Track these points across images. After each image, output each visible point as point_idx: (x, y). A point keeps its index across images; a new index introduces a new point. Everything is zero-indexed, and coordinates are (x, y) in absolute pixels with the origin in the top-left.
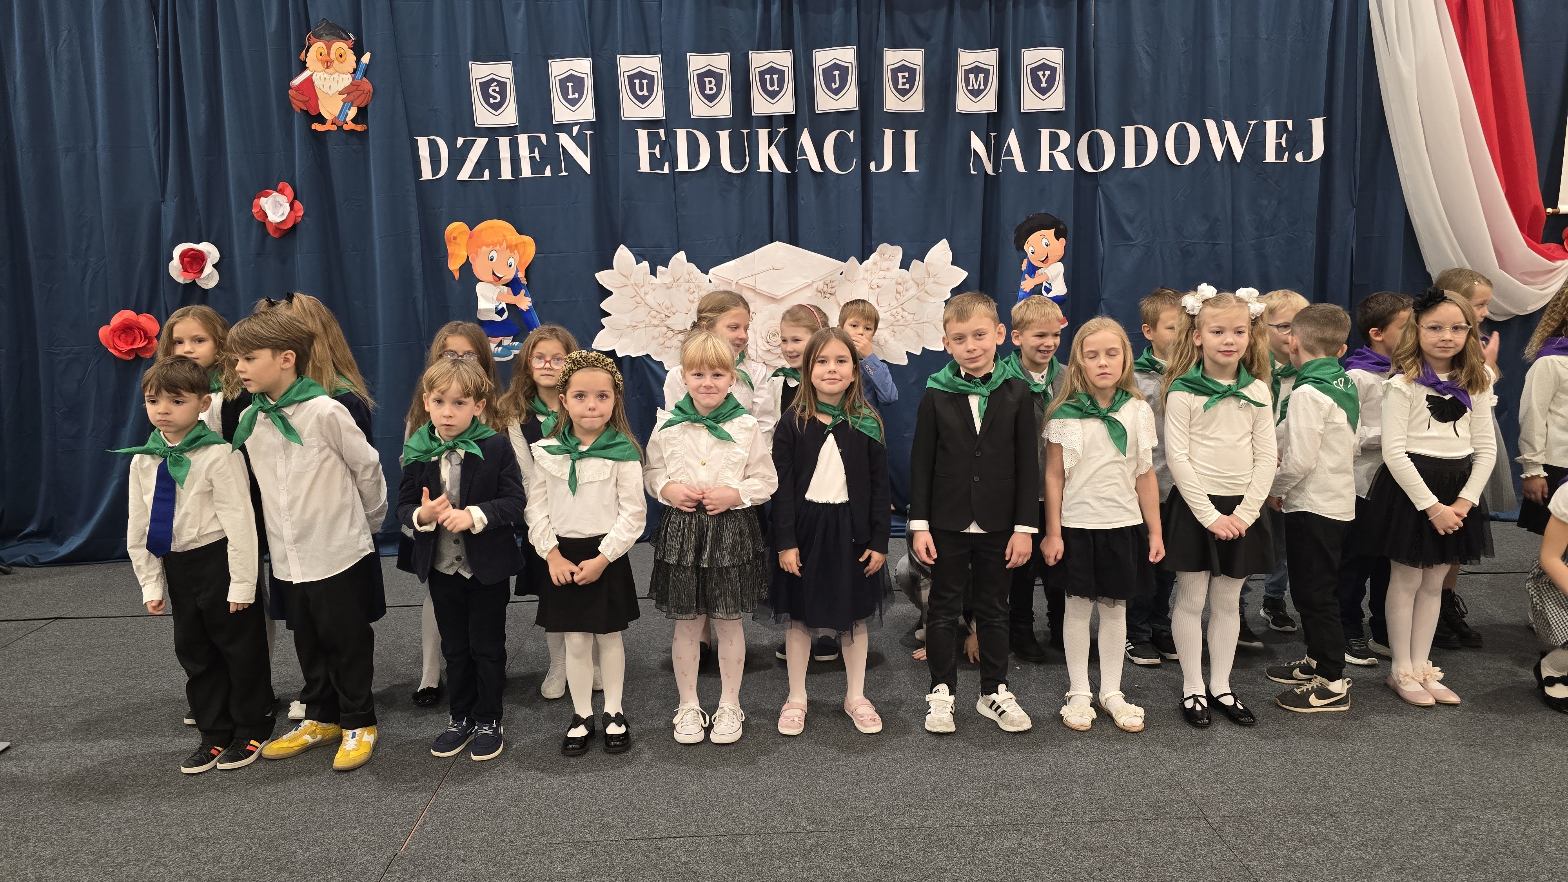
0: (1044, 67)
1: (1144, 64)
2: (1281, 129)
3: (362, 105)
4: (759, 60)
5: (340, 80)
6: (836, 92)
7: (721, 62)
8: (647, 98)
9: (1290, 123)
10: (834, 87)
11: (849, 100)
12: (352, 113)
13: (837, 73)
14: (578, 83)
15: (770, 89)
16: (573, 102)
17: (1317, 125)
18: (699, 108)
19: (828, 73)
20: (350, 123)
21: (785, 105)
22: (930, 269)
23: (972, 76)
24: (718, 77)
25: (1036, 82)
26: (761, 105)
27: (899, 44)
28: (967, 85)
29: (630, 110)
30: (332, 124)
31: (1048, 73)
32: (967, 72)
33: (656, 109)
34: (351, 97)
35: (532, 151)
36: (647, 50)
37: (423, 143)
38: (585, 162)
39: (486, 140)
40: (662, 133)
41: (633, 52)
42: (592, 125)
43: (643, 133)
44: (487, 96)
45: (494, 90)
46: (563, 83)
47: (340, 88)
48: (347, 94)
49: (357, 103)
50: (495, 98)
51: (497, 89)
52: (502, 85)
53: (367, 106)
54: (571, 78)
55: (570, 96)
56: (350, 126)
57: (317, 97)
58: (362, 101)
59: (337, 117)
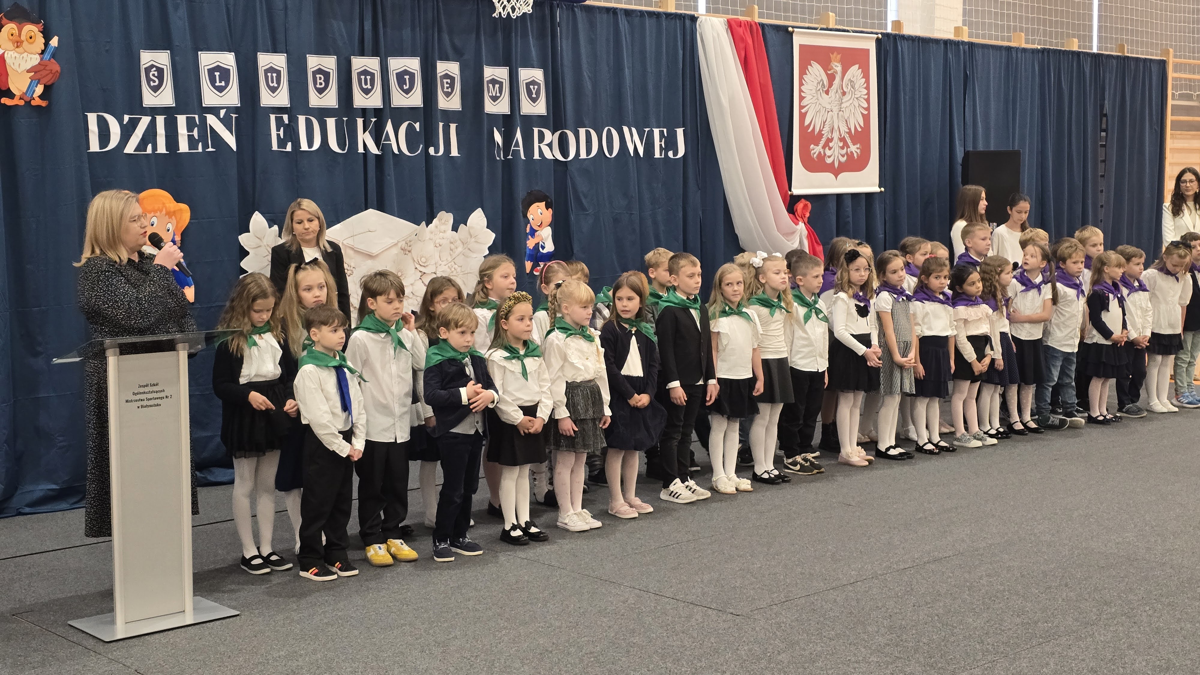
0: (533, 82)
1: (588, 84)
3: (49, 83)
4: (359, 63)
5: (30, 60)
6: (407, 92)
7: (330, 63)
8: (277, 88)
10: (405, 88)
11: (416, 99)
12: (39, 90)
13: (407, 77)
14: (225, 74)
15: (365, 87)
16: (220, 89)
17: (680, 133)
18: (315, 100)
19: (400, 77)
20: (37, 99)
21: (375, 101)
22: (471, 232)
23: (491, 86)
24: (327, 75)
25: (529, 93)
26: (360, 100)
27: (448, 57)
28: (489, 93)
29: (267, 99)
30: (21, 99)
31: (536, 86)
32: (489, 83)
33: (282, 98)
34: (38, 76)
35: (190, 129)
36: (275, 50)
37: (92, 118)
38: (231, 140)
39: (150, 118)
40: (285, 117)
41: (267, 51)
42: (236, 110)
43: (273, 117)
44: (149, 80)
45: (154, 75)
46: (211, 72)
47: (29, 67)
48: (35, 72)
49: (45, 80)
50: (154, 82)
51: (156, 75)
52: (160, 71)
53: (53, 84)
54: (218, 68)
55: (218, 84)
56: (37, 102)
57: (7, 75)
58: (48, 80)
59: (25, 94)
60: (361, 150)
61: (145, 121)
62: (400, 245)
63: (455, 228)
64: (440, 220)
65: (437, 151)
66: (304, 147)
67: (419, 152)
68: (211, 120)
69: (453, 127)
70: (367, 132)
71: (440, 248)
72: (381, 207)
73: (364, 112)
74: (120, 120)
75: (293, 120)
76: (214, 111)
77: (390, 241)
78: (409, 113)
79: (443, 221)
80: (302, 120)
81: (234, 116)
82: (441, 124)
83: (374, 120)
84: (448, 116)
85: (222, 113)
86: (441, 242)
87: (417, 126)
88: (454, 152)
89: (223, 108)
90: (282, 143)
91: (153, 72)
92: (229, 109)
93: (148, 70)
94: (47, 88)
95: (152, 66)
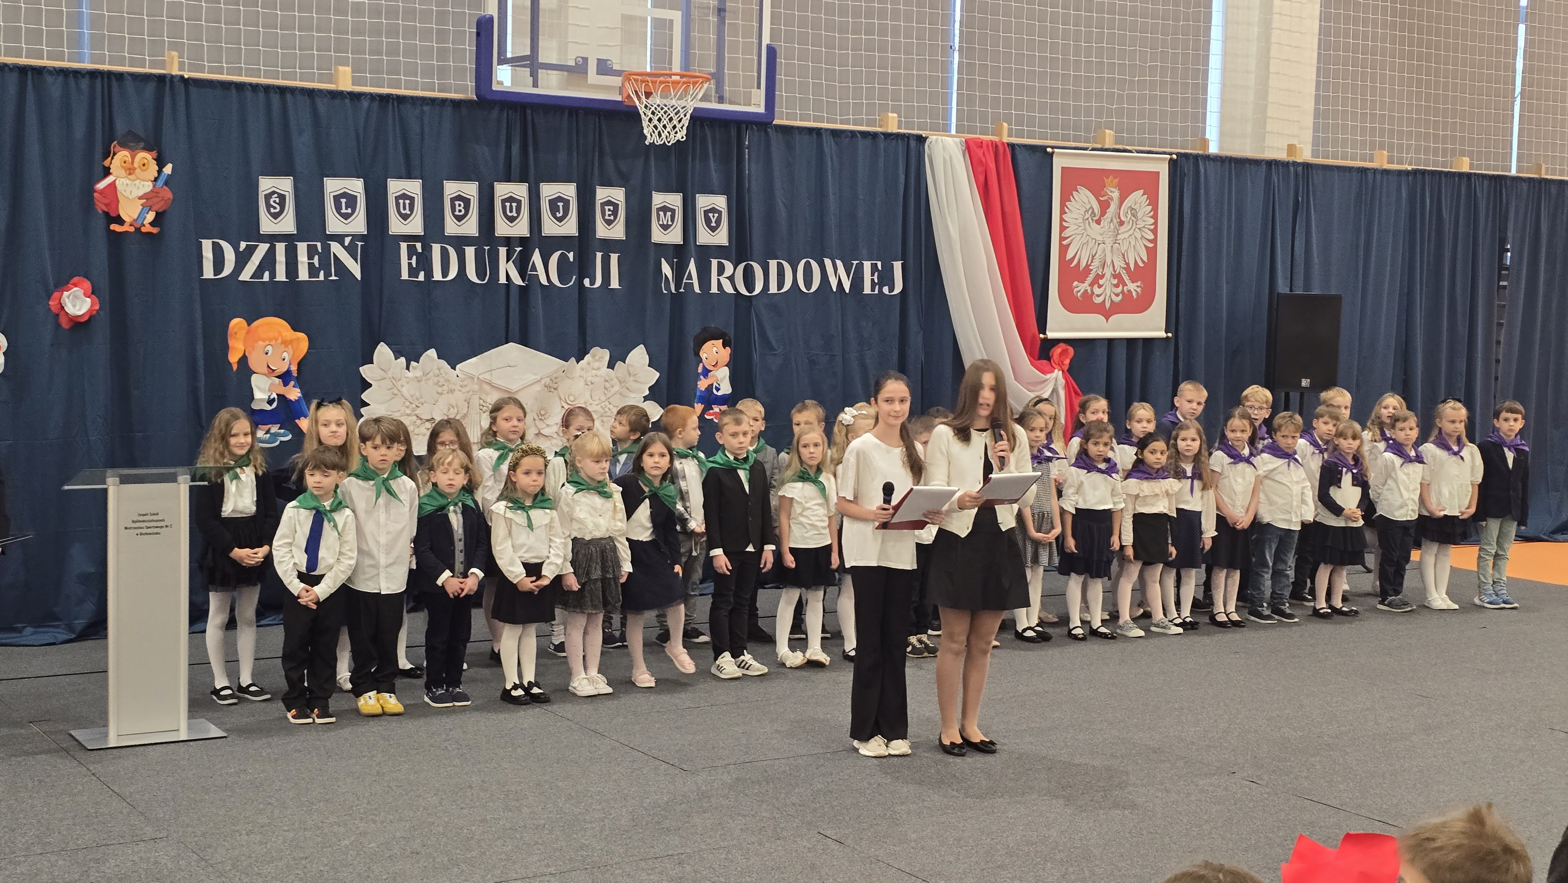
0: (713, 210)
1: (782, 213)
2: (874, 268)
3: (161, 210)
4: (502, 190)
5: (141, 186)
6: (560, 220)
7: (470, 189)
8: (409, 216)
9: (879, 264)
10: (558, 215)
11: (570, 227)
12: (151, 216)
13: (561, 204)
14: (352, 201)
15: (509, 214)
16: (346, 216)
17: (898, 266)
18: (451, 228)
19: (553, 204)
20: (148, 226)
21: (521, 229)
22: (631, 370)
23: (661, 213)
24: (467, 202)
25: (708, 221)
26: (502, 228)
27: (607, 183)
28: (659, 220)
29: (396, 226)
30: (131, 225)
31: (716, 215)
32: (659, 210)
33: (415, 226)
34: (150, 203)
35: (310, 257)
36: (409, 175)
37: (207, 246)
38: (355, 269)
39: (268, 245)
40: (419, 246)
41: (400, 177)
42: (362, 237)
43: (404, 246)
44: (268, 206)
45: (275, 202)
46: (337, 199)
47: (141, 194)
48: (147, 199)
49: (156, 208)
50: (275, 208)
51: (278, 201)
52: (282, 198)
53: (164, 212)
54: (344, 195)
55: (344, 211)
56: (147, 229)
57: (118, 201)
58: (160, 207)
59: (135, 220)
60: (503, 280)
61: (263, 248)
62: (543, 382)
63: (611, 366)
64: (594, 356)
65: (592, 282)
66: (437, 276)
67: (572, 283)
68: (335, 247)
69: (614, 258)
70: (511, 262)
71: (591, 386)
72: (524, 341)
73: (508, 241)
74: (236, 248)
75: (427, 248)
76: (339, 238)
77: (532, 378)
78: (562, 242)
79: (597, 358)
80: (436, 248)
81: (360, 244)
82: (599, 255)
83: (518, 249)
84: (608, 246)
85: (347, 241)
86: (594, 380)
87: (571, 256)
88: (615, 284)
89: (348, 236)
90: (413, 272)
91: (274, 198)
92: (355, 237)
93: (268, 197)
94: (159, 216)
95: (274, 192)
